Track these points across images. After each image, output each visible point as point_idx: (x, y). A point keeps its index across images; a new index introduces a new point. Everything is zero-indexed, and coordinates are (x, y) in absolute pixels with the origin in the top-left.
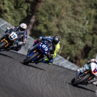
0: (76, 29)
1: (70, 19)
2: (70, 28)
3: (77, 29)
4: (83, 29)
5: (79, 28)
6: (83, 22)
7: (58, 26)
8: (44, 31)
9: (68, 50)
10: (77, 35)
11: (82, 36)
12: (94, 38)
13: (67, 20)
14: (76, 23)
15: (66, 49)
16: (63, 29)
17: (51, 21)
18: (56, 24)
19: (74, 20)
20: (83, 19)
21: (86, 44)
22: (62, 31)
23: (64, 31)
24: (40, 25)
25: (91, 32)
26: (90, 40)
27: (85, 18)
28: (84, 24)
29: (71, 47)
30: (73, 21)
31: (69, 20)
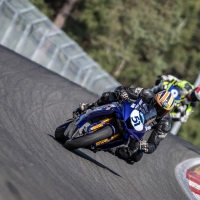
0: (155, 33)
1: (150, 11)
2: (145, 28)
3: (159, 33)
4: (170, 34)
5: (162, 30)
6: (173, 21)
7: (121, 20)
8: (92, 24)
9: (135, 72)
10: (157, 44)
11: (166, 49)
12: (191, 58)
13: (143, 10)
14: (158, 20)
15: (130, 69)
16: (130, 28)
17: (110, 8)
18: (118, 15)
19: (156, 12)
20: (174, 16)
21: (171, 66)
22: (128, 32)
23: (133, 33)
24: (87, 11)
25: (188, 44)
26: (182, 59)
27: (179, 13)
28: (175, 25)
29: (141, 67)
30: (154, 15)
31: (147, 12)
